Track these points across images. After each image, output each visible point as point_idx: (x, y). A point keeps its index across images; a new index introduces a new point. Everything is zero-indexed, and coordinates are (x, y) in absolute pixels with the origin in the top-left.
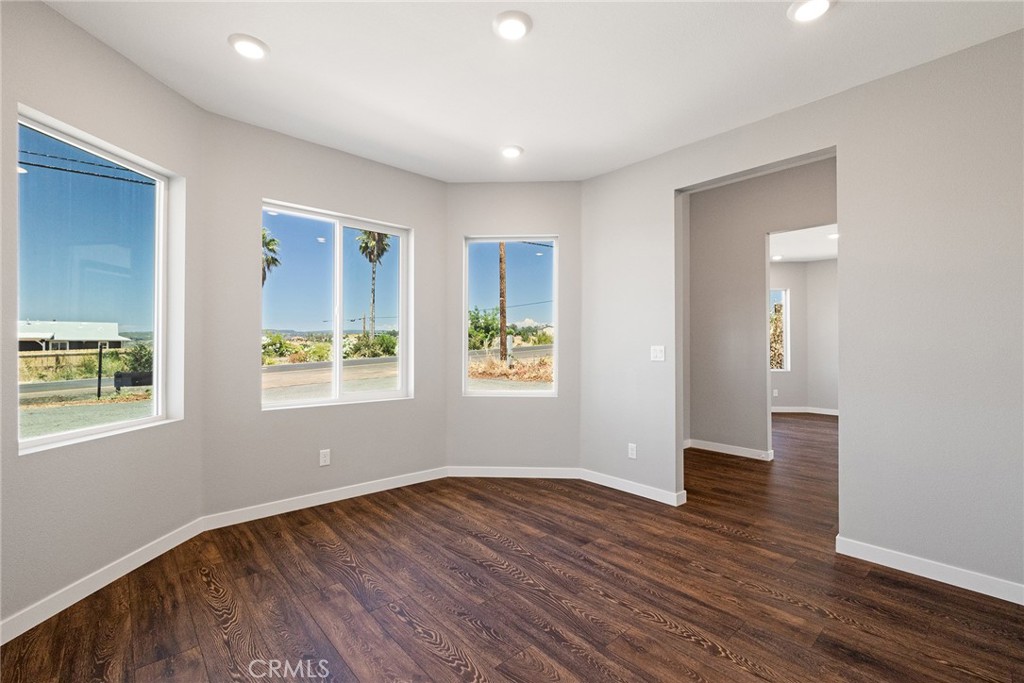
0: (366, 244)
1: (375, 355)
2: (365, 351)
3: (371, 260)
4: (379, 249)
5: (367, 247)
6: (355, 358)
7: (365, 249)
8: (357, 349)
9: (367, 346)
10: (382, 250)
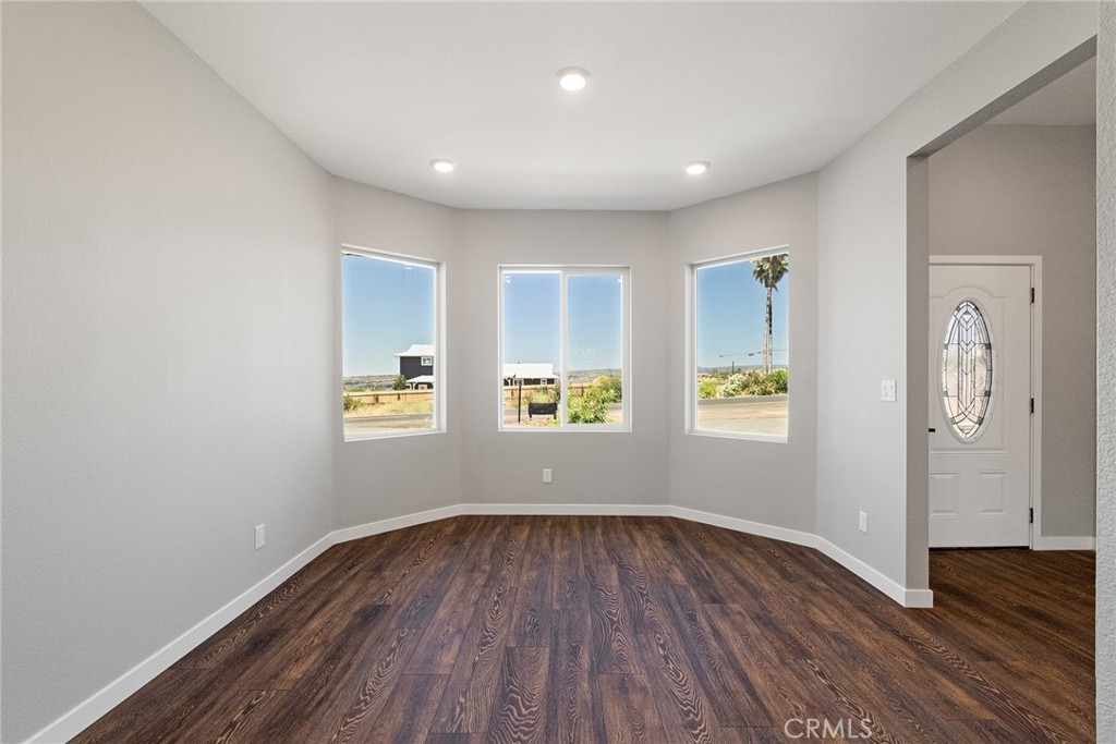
0: (761, 266)
1: (765, 393)
2: (756, 388)
3: (767, 286)
4: (773, 272)
5: (762, 271)
6: (744, 395)
7: (761, 273)
8: (745, 386)
9: (756, 382)
10: (778, 276)
